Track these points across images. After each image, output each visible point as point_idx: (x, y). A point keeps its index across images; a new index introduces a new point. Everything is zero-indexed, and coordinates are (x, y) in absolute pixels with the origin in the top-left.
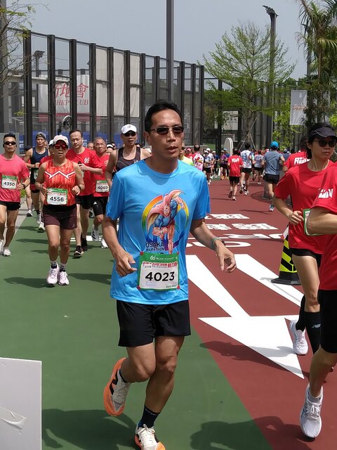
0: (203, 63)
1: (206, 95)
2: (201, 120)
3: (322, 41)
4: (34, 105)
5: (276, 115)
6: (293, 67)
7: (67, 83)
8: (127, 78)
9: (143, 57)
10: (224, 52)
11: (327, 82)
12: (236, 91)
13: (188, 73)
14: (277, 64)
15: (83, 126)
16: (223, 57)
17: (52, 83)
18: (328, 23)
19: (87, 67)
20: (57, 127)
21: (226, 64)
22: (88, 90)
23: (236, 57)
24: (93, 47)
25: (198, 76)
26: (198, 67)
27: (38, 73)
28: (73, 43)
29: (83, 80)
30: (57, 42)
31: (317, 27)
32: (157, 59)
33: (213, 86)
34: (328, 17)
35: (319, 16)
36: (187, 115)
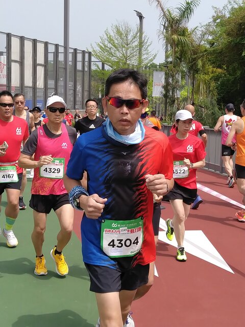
0: (90, 50)
1: (92, 73)
2: (89, 91)
3: (175, 37)
6: (156, 55)
8: (34, 59)
9: (46, 44)
10: (106, 43)
11: (179, 66)
13: (79, 57)
14: (143, 52)
16: (105, 46)
18: (179, 24)
19: (5, 50)
21: (107, 51)
22: (5, 67)
23: (115, 46)
24: (9, 36)
25: (87, 59)
26: (87, 52)
29: (2, 60)
31: (172, 27)
32: (57, 46)
33: (98, 67)
34: (180, 20)
35: (173, 19)
36: (79, 88)
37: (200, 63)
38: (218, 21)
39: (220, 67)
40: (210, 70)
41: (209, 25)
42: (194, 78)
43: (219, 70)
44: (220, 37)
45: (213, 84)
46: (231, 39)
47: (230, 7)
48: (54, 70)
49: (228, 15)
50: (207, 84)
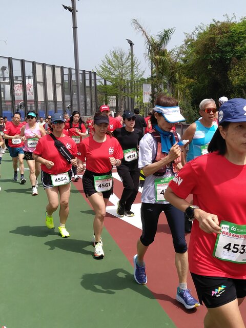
0: (95, 71)
1: (98, 88)
2: (96, 101)
3: (158, 57)
4: (3, 96)
5: (136, 98)
6: (144, 72)
7: (20, 84)
8: (54, 80)
9: (62, 68)
10: (107, 65)
11: (162, 79)
12: (114, 85)
13: (87, 76)
14: (135, 70)
15: (31, 107)
16: (106, 67)
17: (12, 84)
18: (160, 47)
19: (32, 75)
20: (17, 108)
21: (108, 71)
22: (32, 87)
23: (113, 67)
24: (34, 64)
25: (93, 78)
26: (93, 73)
27: (4, 78)
28: (23, 62)
29: (30, 82)
30: (14, 61)
31: (155, 50)
32: (70, 69)
33: (102, 83)
34: (160, 44)
35: (155, 44)
36: (88, 99)
37: (177, 76)
38: (189, 43)
39: (192, 78)
40: (185, 81)
41: (182, 47)
42: (173, 88)
43: (192, 80)
44: (191, 55)
45: (187, 91)
46: (199, 56)
47: (197, 32)
48: (68, 87)
49: (196, 38)
50: (183, 91)
